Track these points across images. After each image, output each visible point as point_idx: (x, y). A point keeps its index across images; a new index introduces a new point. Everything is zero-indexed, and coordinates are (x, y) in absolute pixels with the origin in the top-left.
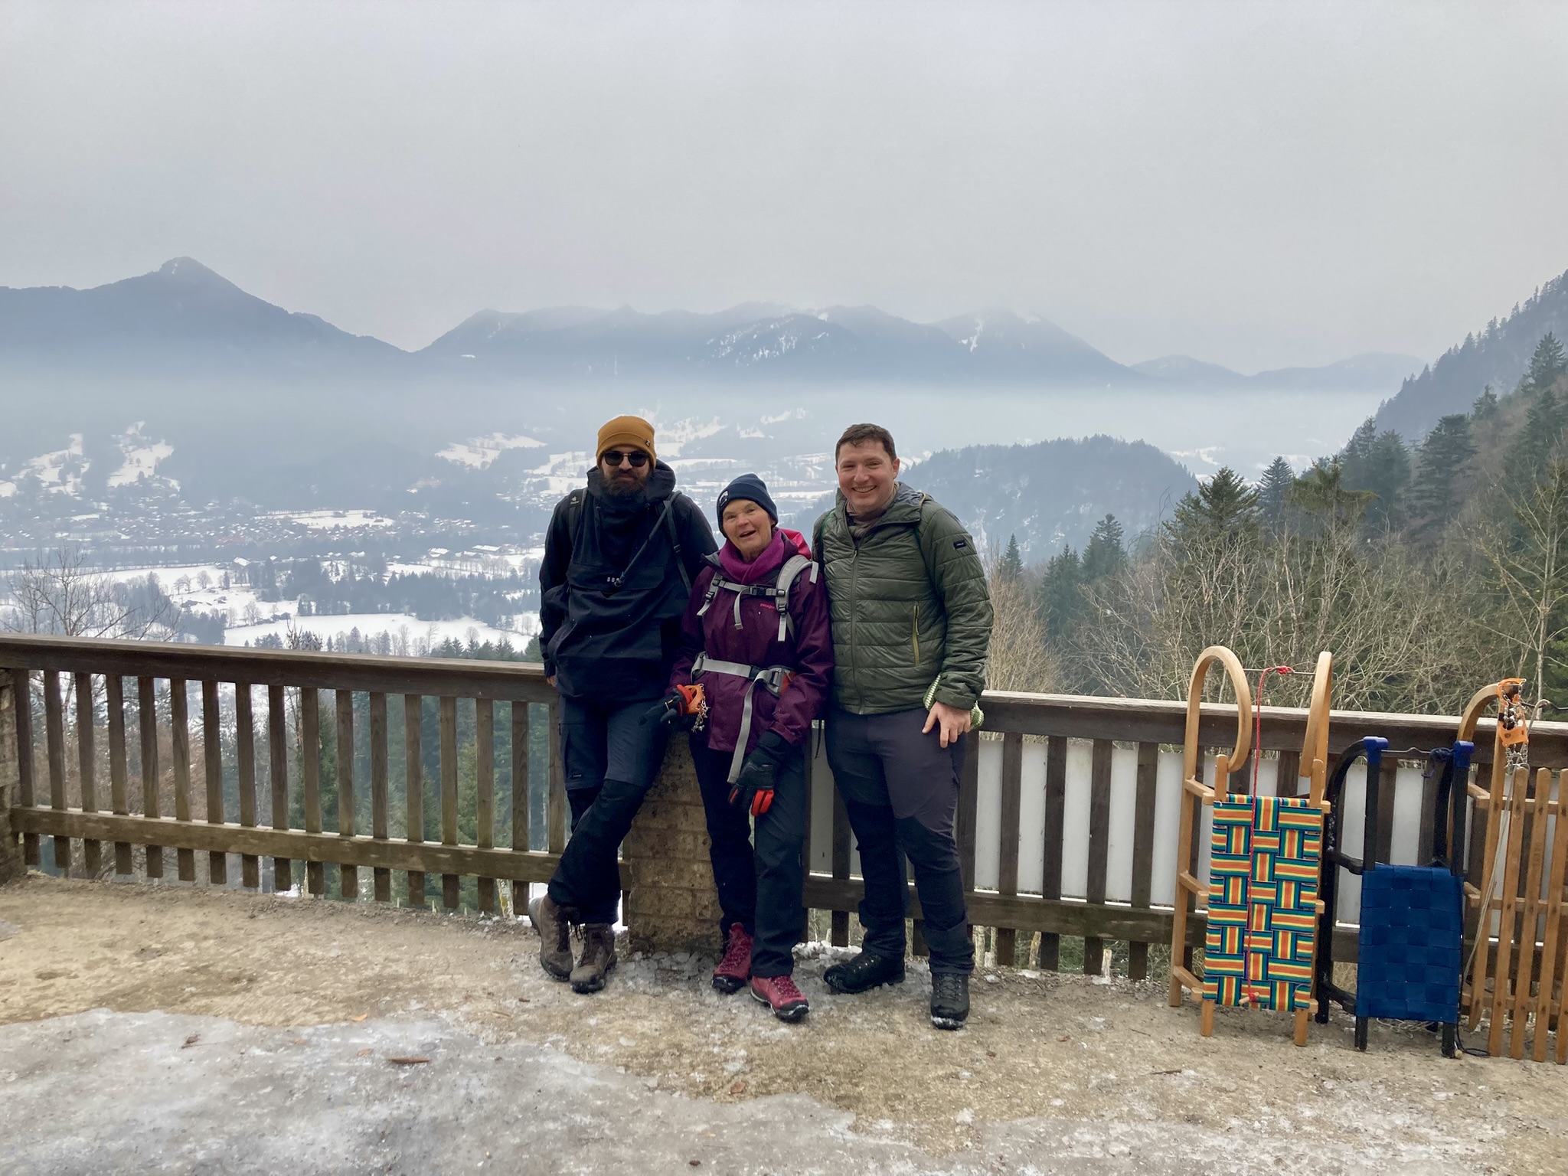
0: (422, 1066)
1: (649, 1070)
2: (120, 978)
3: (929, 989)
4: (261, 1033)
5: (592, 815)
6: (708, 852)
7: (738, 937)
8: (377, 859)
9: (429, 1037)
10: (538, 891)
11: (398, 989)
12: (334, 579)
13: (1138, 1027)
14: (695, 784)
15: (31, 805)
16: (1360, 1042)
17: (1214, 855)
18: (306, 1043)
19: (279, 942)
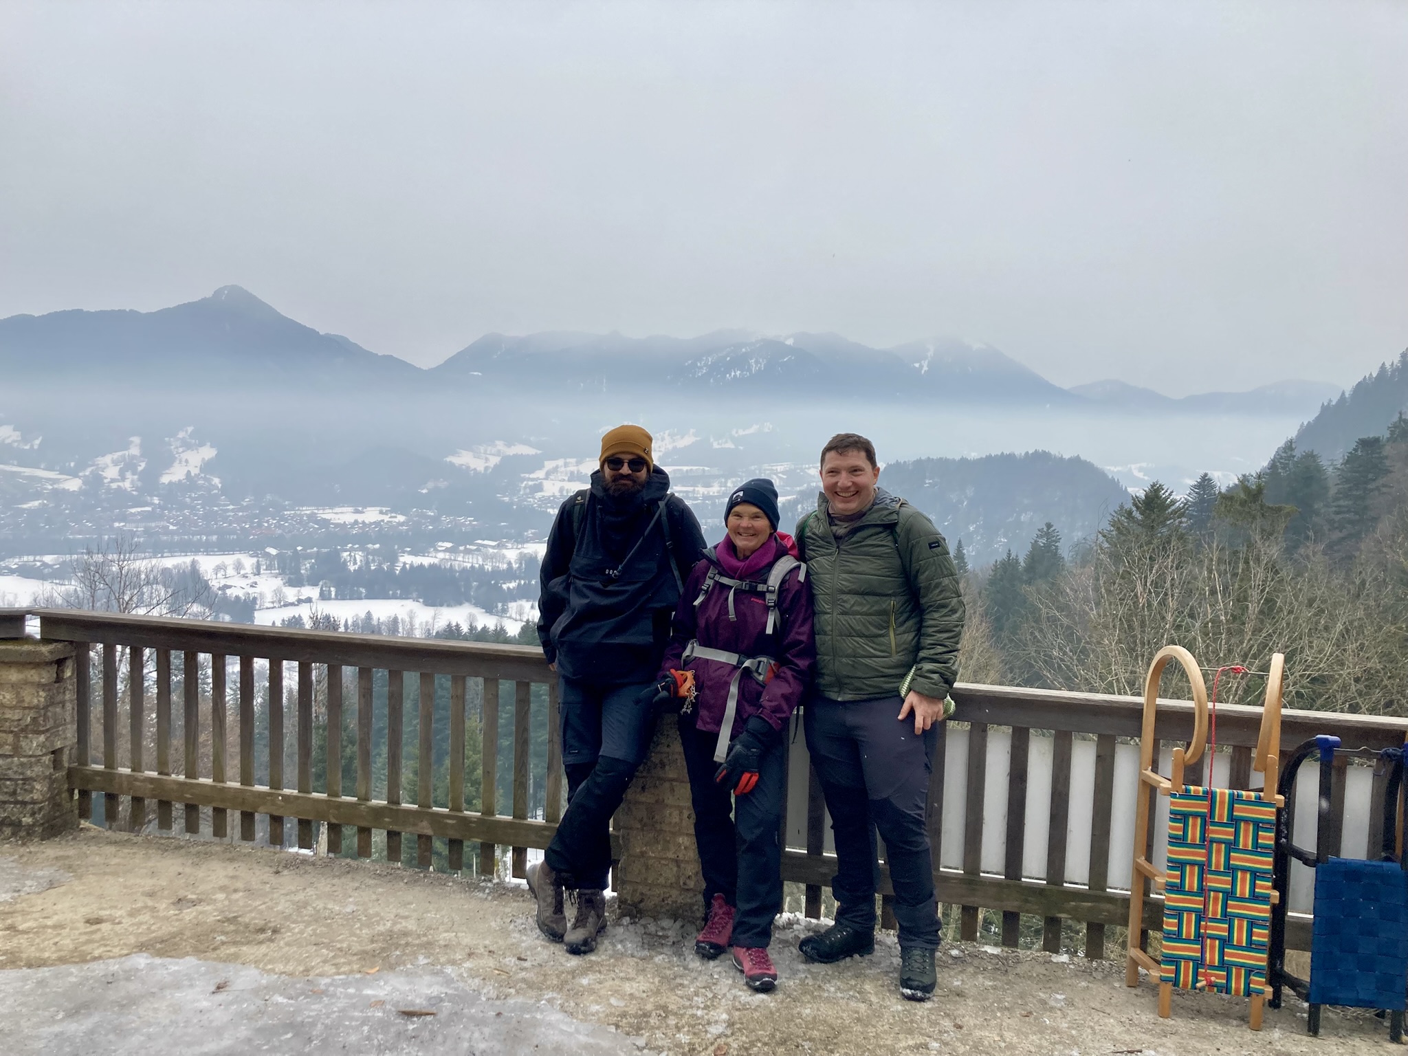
0: (429, 1018)
1: (638, 1029)
2: (158, 925)
3: (897, 961)
4: (283, 982)
5: (587, 788)
6: (692, 826)
7: (720, 907)
8: (390, 823)
9: (435, 990)
10: (535, 857)
11: (407, 944)
12: (352, 568)
13: (1098, 1006)
14: (682, 762)
15: (86, 765)
16: (1313, 1028)
17: (1171, 843)
18: (324, 993)
19: (300, 896)
